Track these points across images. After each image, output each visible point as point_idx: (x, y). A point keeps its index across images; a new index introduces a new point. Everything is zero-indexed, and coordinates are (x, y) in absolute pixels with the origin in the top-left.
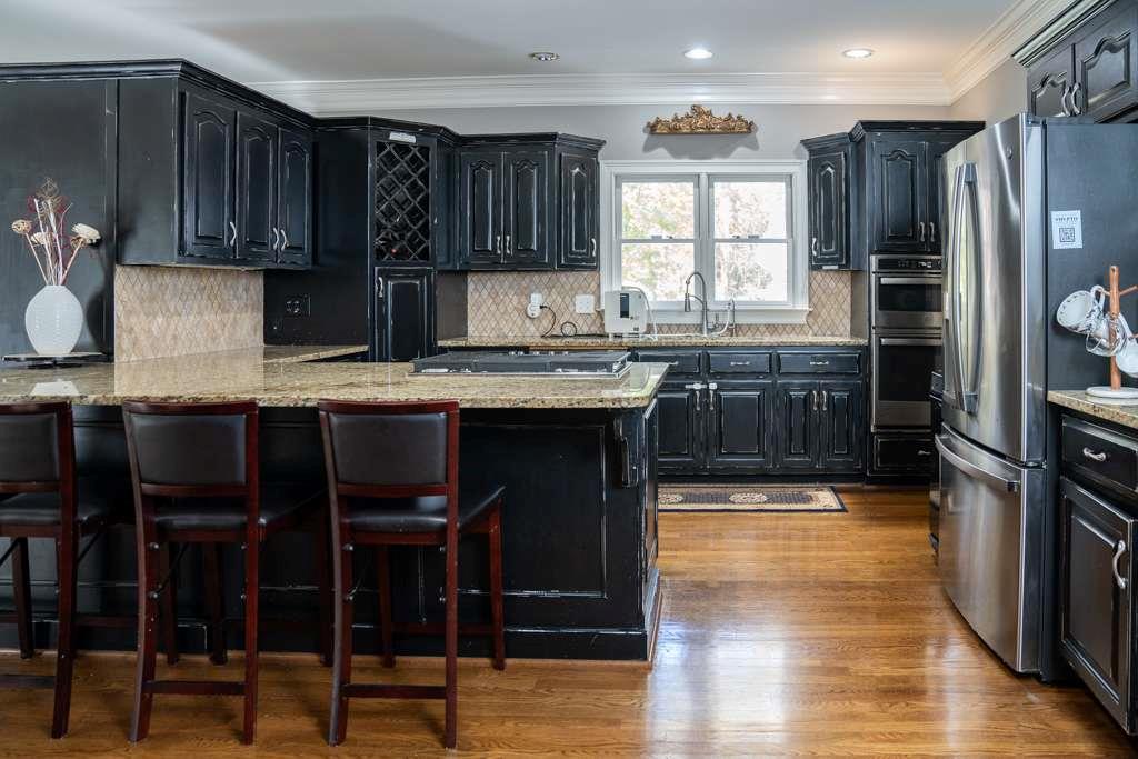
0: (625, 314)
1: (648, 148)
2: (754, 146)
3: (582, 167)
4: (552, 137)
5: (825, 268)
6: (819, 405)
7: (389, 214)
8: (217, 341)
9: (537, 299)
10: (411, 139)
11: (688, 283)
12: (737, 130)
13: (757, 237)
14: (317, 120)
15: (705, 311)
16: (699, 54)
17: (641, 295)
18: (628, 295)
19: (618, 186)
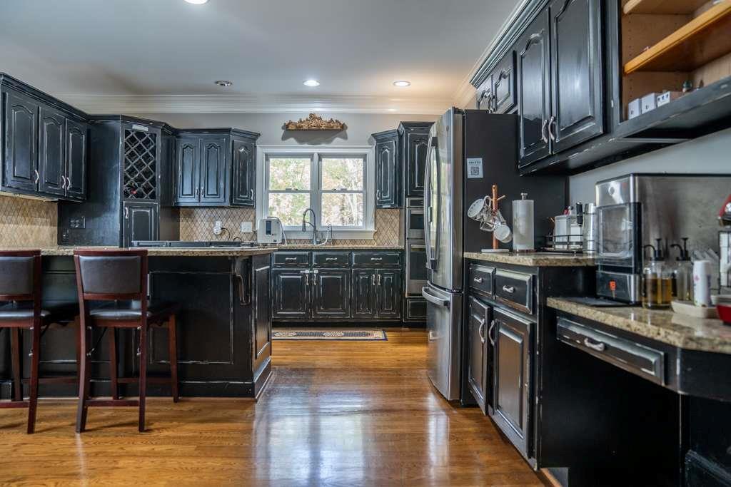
0: (269, 232)
1: (284, 138)
2: (345, 137)
3: (246, 148)
4: (228, 130)
5: (384, 207)
6: (376, 283)
7: (132, 171)
8: (27, 241)
9: (218, 224)
10: (146, 129)
11: (305, 215)
12: (335, 128)
13: (346, 189)
14: (89, 116)
15: (315, 231)
16: (312, 83)
17: (278, 222)
18: (270, 221)
19: (267, 159)
